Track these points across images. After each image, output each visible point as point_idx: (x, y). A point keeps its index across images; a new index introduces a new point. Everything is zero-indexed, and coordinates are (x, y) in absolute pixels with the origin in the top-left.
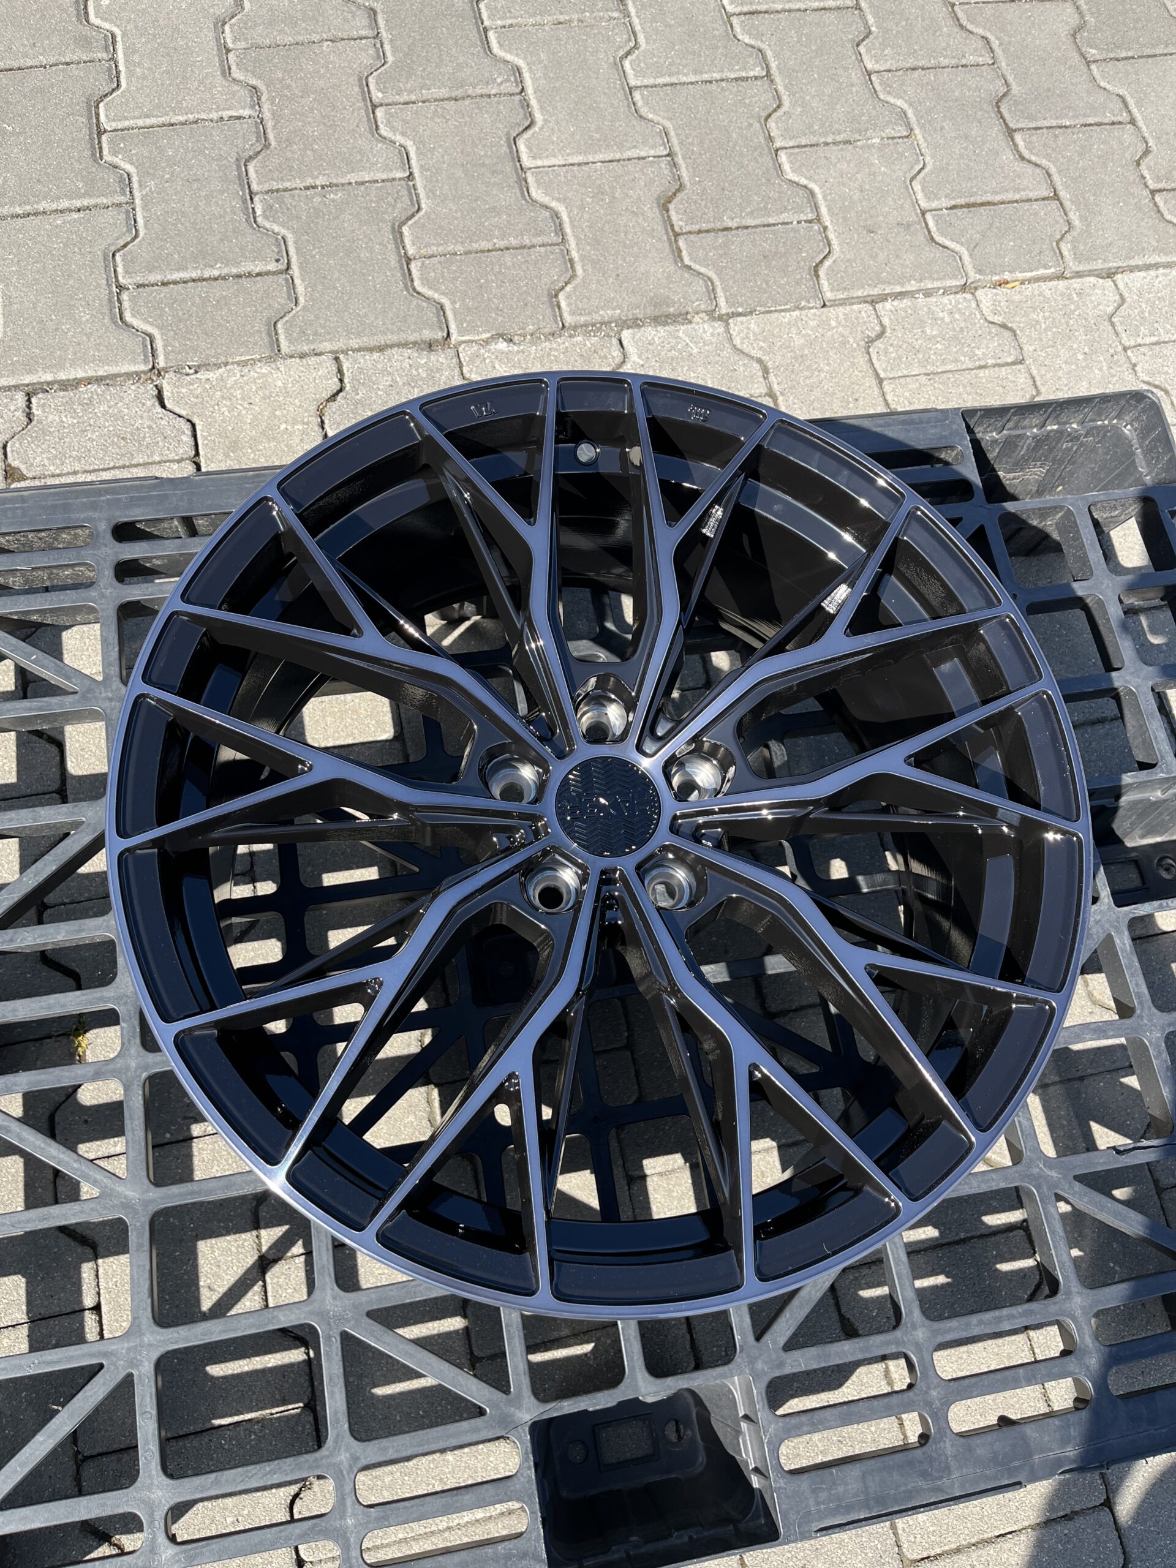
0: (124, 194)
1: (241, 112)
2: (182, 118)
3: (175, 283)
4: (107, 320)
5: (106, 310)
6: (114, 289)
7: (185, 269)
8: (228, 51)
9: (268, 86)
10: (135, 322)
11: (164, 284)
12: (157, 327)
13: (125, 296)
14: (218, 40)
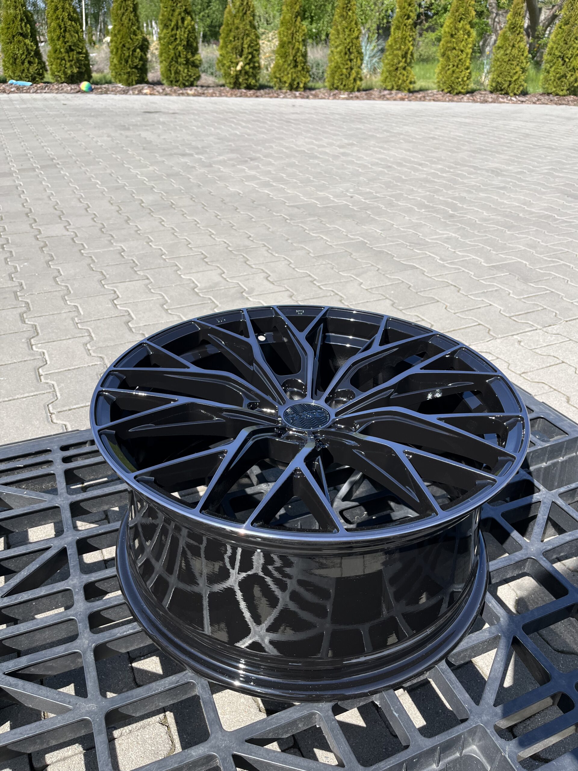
0: (51, 389)
1: (96, 363)
2: (73, 368)
3: (74, 409)
4: (46, 423)
5: (45, 420)
6: (49, 414)
7: (78, 404)
8: (89, 350)
9: (106, 355)
10: (58, 422)
11: (69, 410)
12: (68, 421)
13: (53, 416)
14: (85, 348)
